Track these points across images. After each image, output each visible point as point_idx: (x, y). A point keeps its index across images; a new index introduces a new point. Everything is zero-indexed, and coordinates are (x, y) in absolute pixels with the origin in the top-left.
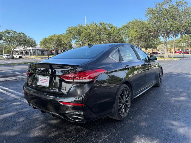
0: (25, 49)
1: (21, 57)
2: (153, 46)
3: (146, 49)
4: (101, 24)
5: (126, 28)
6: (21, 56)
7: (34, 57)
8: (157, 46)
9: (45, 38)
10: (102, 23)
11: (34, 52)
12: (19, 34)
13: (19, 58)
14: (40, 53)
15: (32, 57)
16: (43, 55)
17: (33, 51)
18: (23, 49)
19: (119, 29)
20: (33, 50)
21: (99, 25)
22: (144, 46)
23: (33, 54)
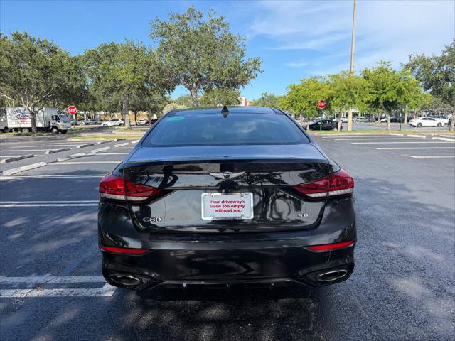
2: (152, 105)
3: (136, 112)
4: (18, 37)
5: (96, 57)
8: (160, 106)
10: (22, 32)
19: (76, 59)
21: (10, 37)
22: (134, 106)
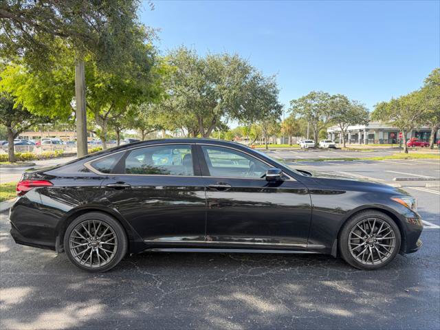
0: (344, 130)
1: (333, 147)
6: (333, 143)
7: (370, 145)
9: (381, 102)
11: (371, 136)
12: (332, 98)
13: (329, 147)
14: (386, 138)
15: (364, 146)
16: (394, 142)
17: (368, 133)
18: (340, 129)
20: (367, 130)
23: (367, 140)
